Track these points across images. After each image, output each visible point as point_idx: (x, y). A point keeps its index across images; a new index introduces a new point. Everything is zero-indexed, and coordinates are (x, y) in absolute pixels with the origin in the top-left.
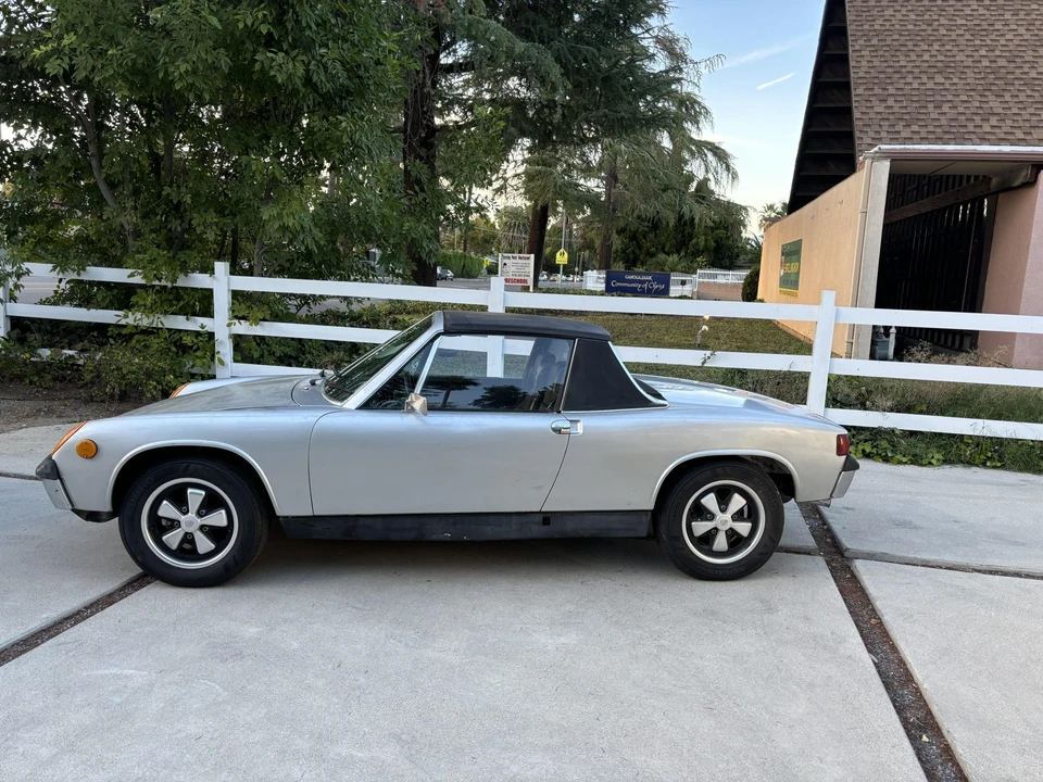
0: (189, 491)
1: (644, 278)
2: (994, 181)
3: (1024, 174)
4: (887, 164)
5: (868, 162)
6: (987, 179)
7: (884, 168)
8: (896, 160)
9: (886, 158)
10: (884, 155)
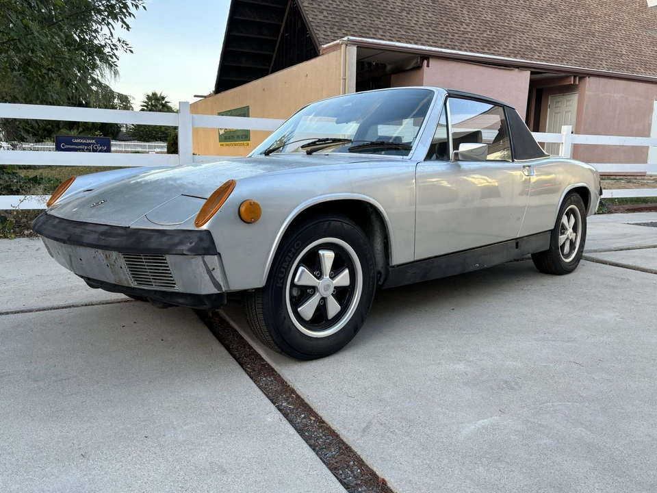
0: (321, 252)
1: (88, 141)
2: (389, 67)
3: (414, 62)
4: (355, 49)
5: (343, 46)
6: (384, 66)
7: (353, 50)
8: (361, 47)
9: (355, 44)
10: (354, 43)
